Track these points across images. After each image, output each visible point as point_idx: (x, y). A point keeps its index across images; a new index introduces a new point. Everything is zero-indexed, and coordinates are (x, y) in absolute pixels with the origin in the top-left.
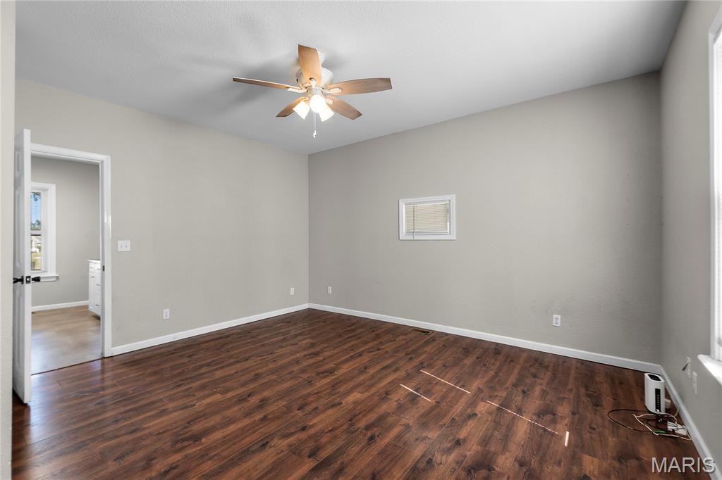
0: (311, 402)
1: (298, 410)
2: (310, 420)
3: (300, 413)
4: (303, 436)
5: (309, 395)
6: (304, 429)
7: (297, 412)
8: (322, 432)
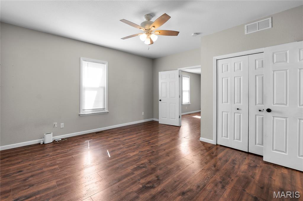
0: (150, 153)
1: (154, 151)
2: (150, 148)
3: (154, 150)
4: (152, 146)
5: (150, 156)
6: (152, 147)
7: (155, 151)
8: (147, 146)
